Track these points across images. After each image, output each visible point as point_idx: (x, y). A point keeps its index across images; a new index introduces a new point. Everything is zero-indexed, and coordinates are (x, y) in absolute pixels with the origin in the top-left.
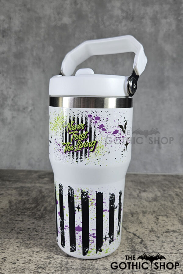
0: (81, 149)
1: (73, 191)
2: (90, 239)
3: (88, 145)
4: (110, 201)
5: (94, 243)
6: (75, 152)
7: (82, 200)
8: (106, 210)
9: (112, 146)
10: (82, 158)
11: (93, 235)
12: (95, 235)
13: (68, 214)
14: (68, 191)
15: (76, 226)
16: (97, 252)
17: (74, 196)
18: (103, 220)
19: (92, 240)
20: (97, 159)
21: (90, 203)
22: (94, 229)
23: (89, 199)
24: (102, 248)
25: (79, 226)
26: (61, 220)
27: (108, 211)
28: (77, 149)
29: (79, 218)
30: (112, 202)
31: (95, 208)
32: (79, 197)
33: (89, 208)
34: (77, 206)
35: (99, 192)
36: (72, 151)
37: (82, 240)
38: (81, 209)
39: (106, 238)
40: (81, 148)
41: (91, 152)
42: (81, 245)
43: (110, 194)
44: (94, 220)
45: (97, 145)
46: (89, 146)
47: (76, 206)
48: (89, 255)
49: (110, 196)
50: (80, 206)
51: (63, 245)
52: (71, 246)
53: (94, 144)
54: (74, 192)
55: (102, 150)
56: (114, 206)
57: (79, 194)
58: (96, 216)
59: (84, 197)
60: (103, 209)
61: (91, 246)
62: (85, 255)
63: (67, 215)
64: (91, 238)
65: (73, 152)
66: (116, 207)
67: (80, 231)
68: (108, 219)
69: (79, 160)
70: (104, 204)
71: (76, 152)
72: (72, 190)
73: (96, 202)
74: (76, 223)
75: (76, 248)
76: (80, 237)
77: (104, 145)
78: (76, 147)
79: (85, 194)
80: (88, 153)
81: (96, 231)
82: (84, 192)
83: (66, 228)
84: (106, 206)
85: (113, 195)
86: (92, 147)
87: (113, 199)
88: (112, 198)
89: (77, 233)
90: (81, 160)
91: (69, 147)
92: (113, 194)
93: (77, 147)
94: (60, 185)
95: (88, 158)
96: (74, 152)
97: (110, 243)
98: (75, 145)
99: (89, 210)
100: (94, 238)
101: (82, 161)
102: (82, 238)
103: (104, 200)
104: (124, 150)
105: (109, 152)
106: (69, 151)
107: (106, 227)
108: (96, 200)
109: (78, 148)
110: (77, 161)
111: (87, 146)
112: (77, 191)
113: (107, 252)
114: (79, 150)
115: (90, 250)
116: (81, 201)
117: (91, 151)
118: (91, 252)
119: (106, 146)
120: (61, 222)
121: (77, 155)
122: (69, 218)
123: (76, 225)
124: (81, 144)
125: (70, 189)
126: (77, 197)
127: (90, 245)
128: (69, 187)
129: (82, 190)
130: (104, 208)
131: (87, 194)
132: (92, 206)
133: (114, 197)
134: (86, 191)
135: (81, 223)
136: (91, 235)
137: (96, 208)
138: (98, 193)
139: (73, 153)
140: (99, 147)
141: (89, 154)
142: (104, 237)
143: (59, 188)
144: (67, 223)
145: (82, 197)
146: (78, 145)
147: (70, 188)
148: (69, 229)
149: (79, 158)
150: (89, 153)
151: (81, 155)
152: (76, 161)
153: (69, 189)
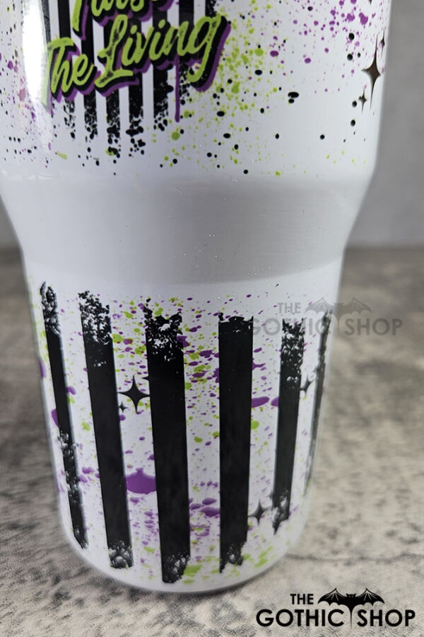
0: (130, 73)
1: (103, 315)
2: (193, 522)
3: (174, 41)
4: (283, 357)
5: (211, 536)
6: (98, 94)
7: (149, 356)
8: (265, 400)
9: (308, 61)
10: (141, 130)
11: (206, 506)
12: (217, 506)
13: (89, 419)
14: (83, 319)
15: (128, 472)
16: (222, 567)
17: (109, 339)
18: (253, 441)
19: (203, 526)
20: (227, 136)
21: (188, 371)
22: (209, 484)
23: (184, 351)
24: (245, 551)
25: (140, 471)
26: (65, 445)
27: (273, 404)
28: (110, 75)
29: (142, 439)
30: (290, 363)
31: (212, 395)
32: (134, 346)
33: (187, 392)
34: (130, 386)
35: (232, 319)
36: (82, 88)
37: (157, 526)
38: (146, 400)
39: (259, 514)
40: (129, 68)
41: (191, 90)
42: (155, 544)
43: (286, 326)
44: (208, 444)
45: (228, 48)
46: (180, 52)
47: (122, 384)
48: (188, 582)
49: (282, 334)
50: (145, 387)
51: (81, 539)
52: (110, 545)
53: (209, 40)
54: (108, 320)
55: (255, 77)
56: (300, 377)
57: (137, 330)
58: (218, 430)
59: (158, 342)
60: (253, 396)
61: (197, 550)
62: (173, 582)
63: (85, 427)
64: (196, 518)
65: (86, 97)
66: (308, 383)
67: (147, 493)
68: (271, 435)
69: (125, 139)
70: (256, 373)
71: (102, 91)
72: (99, 309)
73: (217, 366)
74: (127, 460)
75: (131, 556)
76: (149, 514)
77: (267, 50)
78: (103, 61)
79: (165, 327)
80: (171, 97)
81: (218, 489)
82: (161, 320)
83: (86, 476)
84: (265, 382)
85: (297, 330)
86: (199, 56)
87: (297, 347)
88: (291, 342)
89: (135, 501)
90: (137, 137)
91: (66, 65)
92: (298, 327)
93: (110, 62)
94: (46, 290)
95: (173, 127)
96: (93, 95)
97: (276, 526)
98: (99, 47)
99: (187, 404)
100: (209, 519)
101: (141, 143)
102: (156, 520)
103: (255, 355)
104: (363, 99)
105: (294, 95)
106: (66, 95)
107: (264, 471)
108: (220, 355)
109: (114, 68)
110: (114, 145)
111: (166, 50)
112: (124, 316)
113: (262, 562)
114: (122, 80)
115: (192, 563)
116: (145, 363)
117: (194, 84)
118: (196, 570)
119: (274, 54)
120: (64, 450)
121: (109, 111)
122: (93, 438)
123: (130, 467)
124: (130, 41)
125: (92, 307)
126: (124, 346)
127: (192, 545)
128: (83, 296)
129: (149, 307)
130: (257, 391)
131: (173, 326)
132: (199, 385)
133: (303, 340)
134: (168, 312)
135: (151, 458)
136: (196, 507)
137: (218, 395)
138: (227, 320)
139: (90, 102)
140: (239, 59)
141: (180, 102)
142: (252, 509)
143: (42, 307)
144: (87, 457)
145: (149, 345)
146: (113, 45)
147: (91, 301)
148: (98, 481)
149: (122, 132)
150: (179, 94)
151: (136, 109)
152: (110, 150)
153: (86, 308)
